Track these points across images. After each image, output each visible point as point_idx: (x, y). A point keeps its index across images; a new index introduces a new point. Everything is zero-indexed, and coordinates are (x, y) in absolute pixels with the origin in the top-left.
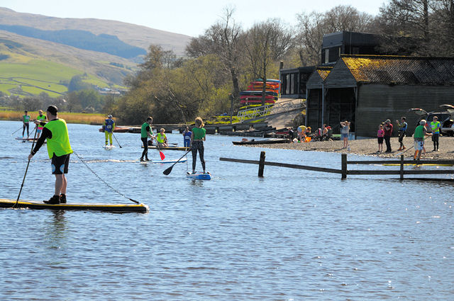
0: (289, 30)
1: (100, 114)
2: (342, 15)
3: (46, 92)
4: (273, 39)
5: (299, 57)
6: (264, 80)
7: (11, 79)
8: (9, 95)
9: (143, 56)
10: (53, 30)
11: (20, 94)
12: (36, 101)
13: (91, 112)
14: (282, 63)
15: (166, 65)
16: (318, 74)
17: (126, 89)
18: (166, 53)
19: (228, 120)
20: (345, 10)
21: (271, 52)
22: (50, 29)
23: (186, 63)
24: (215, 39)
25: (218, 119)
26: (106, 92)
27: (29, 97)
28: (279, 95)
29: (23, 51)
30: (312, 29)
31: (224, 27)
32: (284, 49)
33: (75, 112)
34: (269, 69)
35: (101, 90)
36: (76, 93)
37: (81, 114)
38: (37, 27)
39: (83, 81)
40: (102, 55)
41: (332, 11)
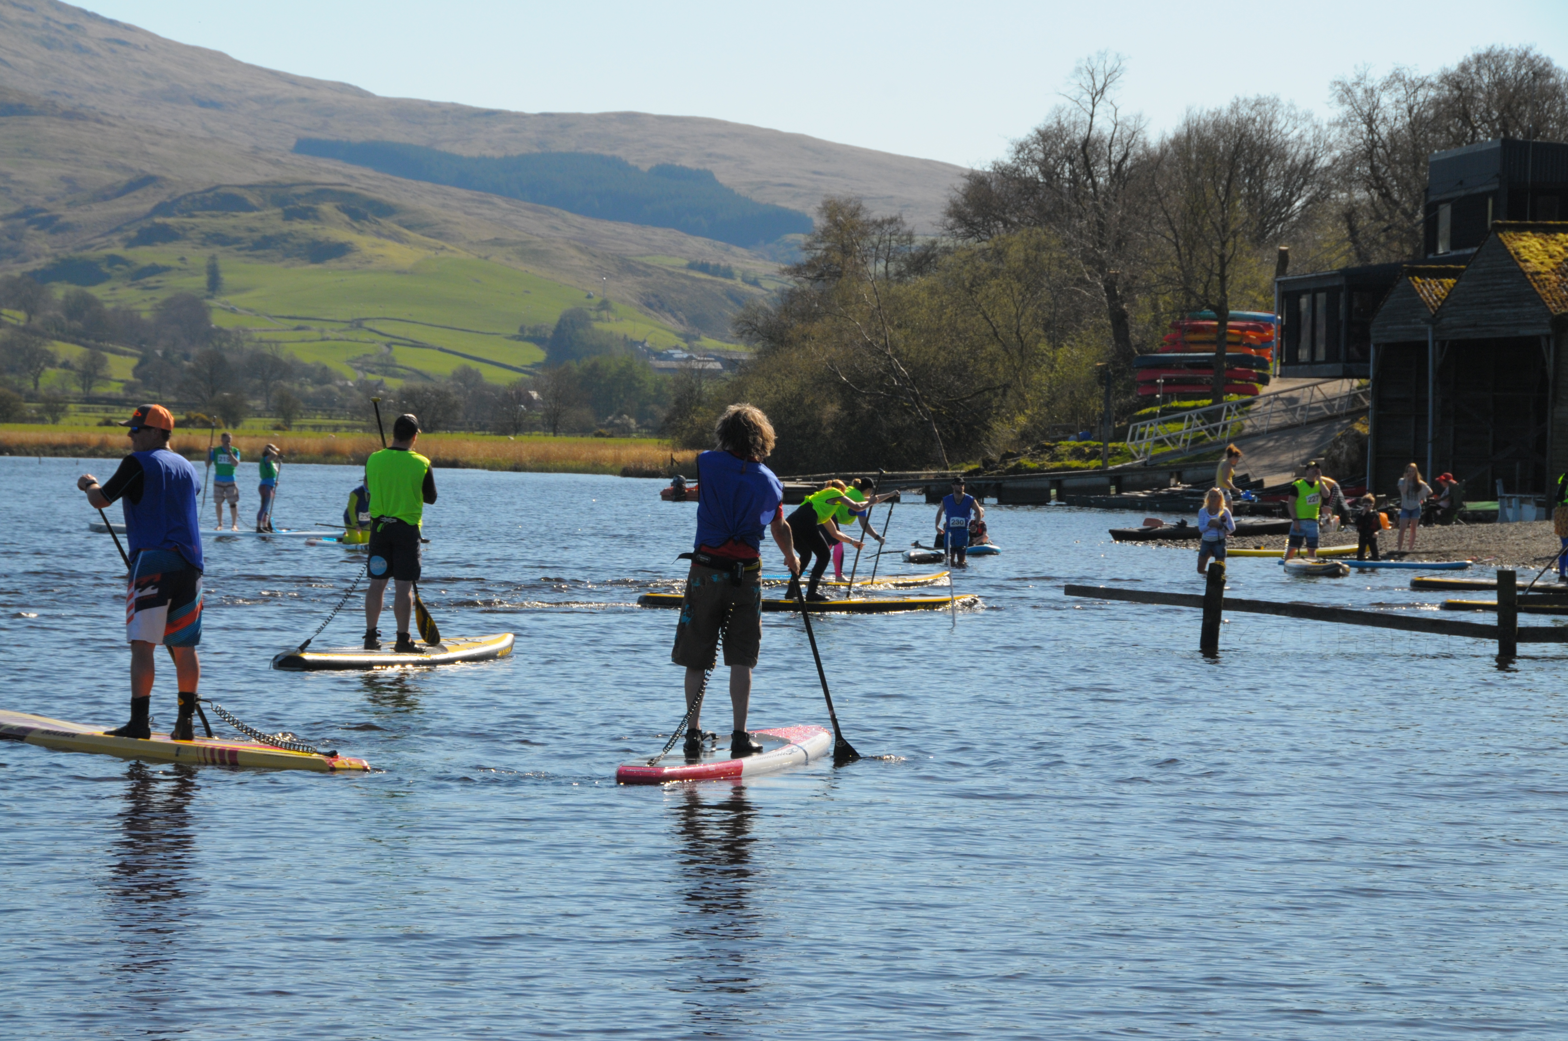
0: (1308, 137)
1: (655, 441)
2: (1500, 83)
3: (474, 365)
4: (1251, 172)
5: (1346, 233)
6: (1221, 313)
7: (358, 324)
8: (352, 377)
9: (801, 238)
10: (498, 154)
11: (386, 373)
12: (442, 396)
13: (624, 431)
14: (1283, 256)
15: (881, 267)
16: (1412, 292)
17: (743, 351)
18: (880, 225)
19: (1094, 455)
20: (1510, 66)
21: (1244, 215)
22: (489, 153)
23: (949, 259)
24: (1049, 173)
25: (1059, 450)
26: (674, 365)
27: (418, 384)
28: (1275, 367)
29: (395, 227)
30: (1392, 135)
31: (1081, 133)
32: (1290, 204)
33: (571, 431)
34: (1237, 277)
35: (659, 355)
36: (575, 367)
37: (587, 440)
38: (445, 147)
39: (597, 326)
40: (660, 235)
41: (1464, 68)
